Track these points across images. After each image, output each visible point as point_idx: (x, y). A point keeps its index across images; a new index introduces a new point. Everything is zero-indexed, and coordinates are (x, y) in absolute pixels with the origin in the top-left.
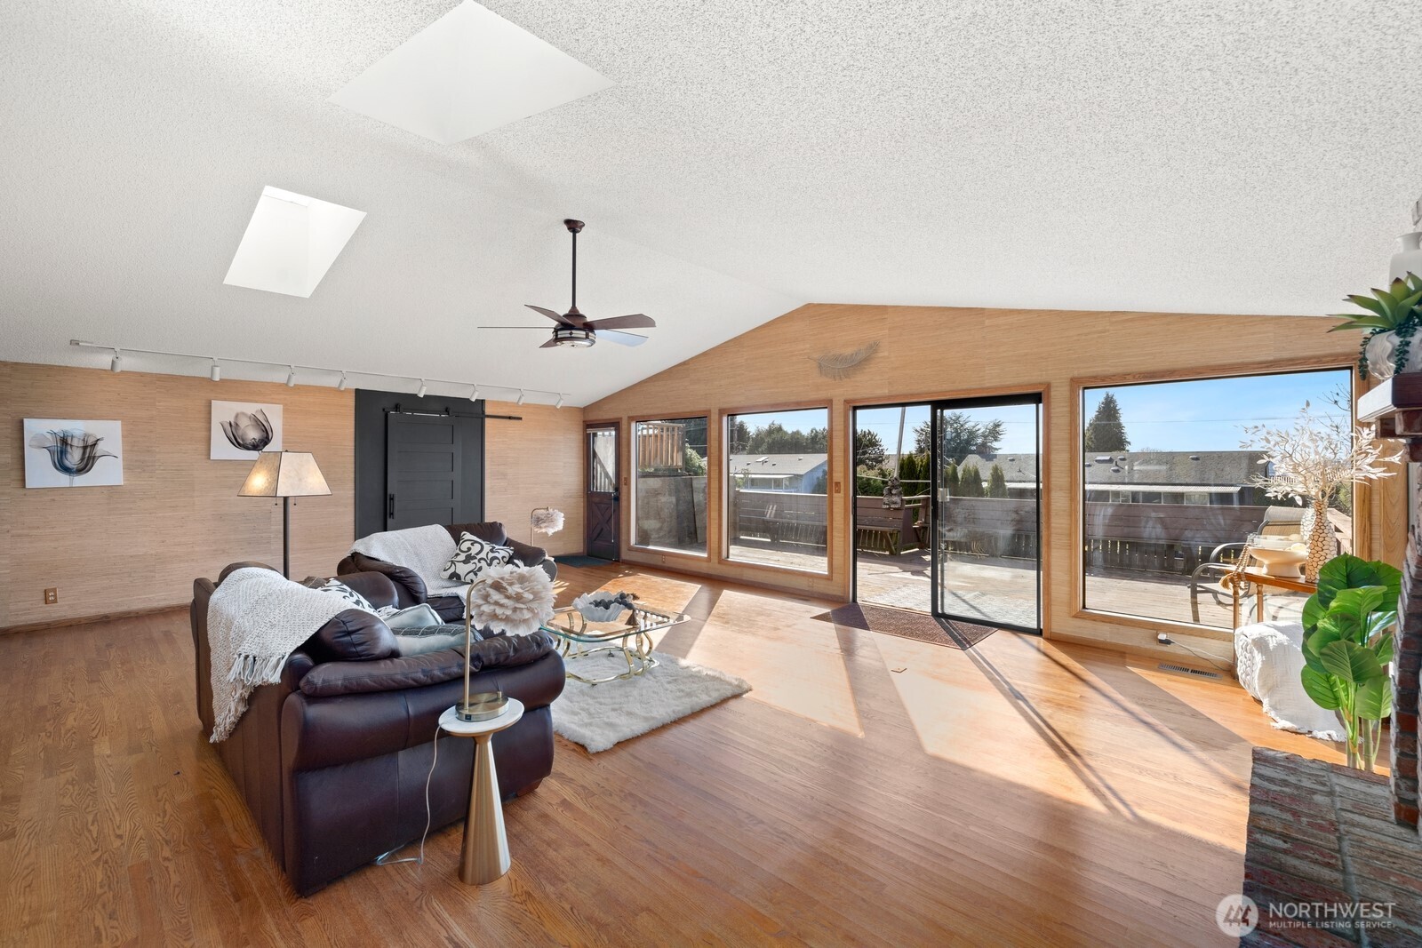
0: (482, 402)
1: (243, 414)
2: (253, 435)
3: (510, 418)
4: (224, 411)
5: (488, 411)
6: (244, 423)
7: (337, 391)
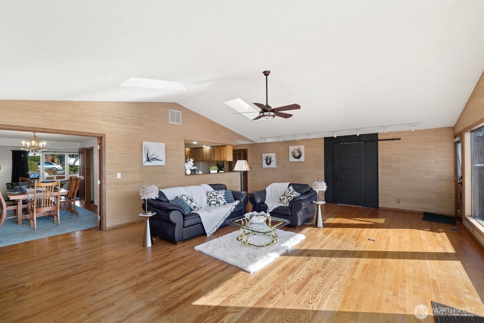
0: (377, 134)
1: (295, 149)
2: (297, 155)
3: (393, 139)
4: (292, 148)
5: (379, 138)
6: (296, 151)
7: (319, 139)
